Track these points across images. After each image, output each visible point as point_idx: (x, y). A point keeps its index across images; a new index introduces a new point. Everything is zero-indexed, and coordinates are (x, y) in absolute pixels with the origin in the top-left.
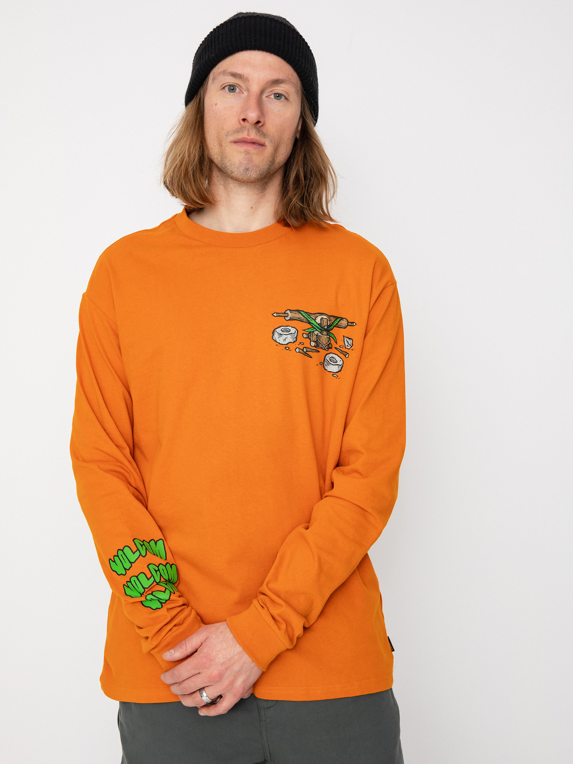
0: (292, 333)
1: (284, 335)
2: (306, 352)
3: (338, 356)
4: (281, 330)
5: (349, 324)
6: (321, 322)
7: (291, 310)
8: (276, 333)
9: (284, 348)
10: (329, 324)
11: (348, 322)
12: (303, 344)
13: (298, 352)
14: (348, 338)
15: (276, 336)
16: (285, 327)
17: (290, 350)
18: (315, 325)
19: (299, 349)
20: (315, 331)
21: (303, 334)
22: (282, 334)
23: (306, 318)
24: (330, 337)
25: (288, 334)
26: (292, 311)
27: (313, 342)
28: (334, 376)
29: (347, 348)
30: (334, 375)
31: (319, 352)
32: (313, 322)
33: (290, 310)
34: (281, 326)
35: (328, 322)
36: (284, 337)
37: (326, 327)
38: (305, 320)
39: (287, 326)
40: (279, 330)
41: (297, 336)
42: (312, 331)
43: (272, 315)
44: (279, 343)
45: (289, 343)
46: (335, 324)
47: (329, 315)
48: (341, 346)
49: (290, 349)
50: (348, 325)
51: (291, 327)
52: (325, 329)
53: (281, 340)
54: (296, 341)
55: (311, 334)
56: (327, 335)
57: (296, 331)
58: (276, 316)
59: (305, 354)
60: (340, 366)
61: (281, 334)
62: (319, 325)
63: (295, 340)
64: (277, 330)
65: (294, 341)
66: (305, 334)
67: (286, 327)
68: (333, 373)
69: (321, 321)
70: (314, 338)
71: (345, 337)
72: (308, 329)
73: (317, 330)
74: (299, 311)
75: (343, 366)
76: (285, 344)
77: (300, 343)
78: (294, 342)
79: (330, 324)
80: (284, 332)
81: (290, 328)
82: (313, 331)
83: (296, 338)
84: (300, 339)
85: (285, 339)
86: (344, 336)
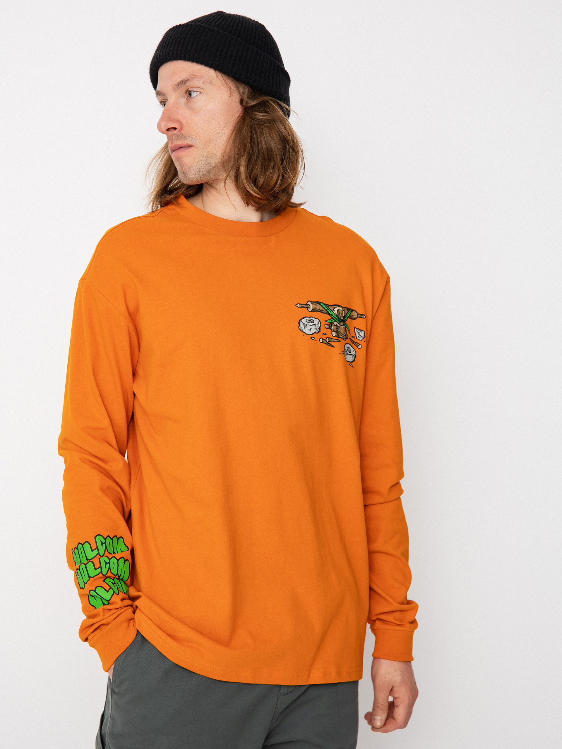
0: (315, 324)
1: (310, 325)
2: (329, 342)
4: (306, 320)
5: (359, 316)
6: (338, 314)
7: (312, 302)
8: (302, 324)
9: (310, 338)
10: (344, 316)
11: (358, 314)
12: (326, 335)
13: (322, 342)
15: (302, 326)
16: (309, 318)
17: (315, 340)
18: (333, 316)
19: (322, 339)
20: (334, 322)
21: (325, 325)
22: (307, 324)
23: (326, 309)
24: (346, 328)
25: (312, 325)
26: (313, 303)
27: (334, 332)
28: (350, 366)
30: (351, 365)
31: (340, 341)
32: (332, 313)
33: (311, 302)
34: (306, 317)
35: (343, 314)
36: (309, 327)
37: (342, 318)
38: (325, 311)
39: (311, 317)
40: (304, 321)
41: (320, 326)
42: (332, 321)
43: (296, 305)
44: (305, 333)
45: (314, 333)
46: (348, 315)
47: (343, 307)
49: (315, 339)
50: (358, 317)
51: (315, 318)
52: (341, 320)
53: (306, 330)
54: (320, 331)
55: (332, 325)
56: (344, 326)
57: (319, 322)
58: (299, 306)
59: (328, 344)
60: (354, 356)
61: (306, 325)
62: (337, 316)
63: (319, 330)
64: (303, 320)
65: (318, 331)
66: (327, 325)
67: (310, 318)
68: (350, 363)
69: (338, 312)
70: (334, 328)
71: (356, 328)
72: (329, 320)
73: (335, 321)
74: (318, 303)
75: (356, 356)
76: (310, 334)
77: (323, 333)
78: (318, 333)
79: (345, 315)
80: (308, 322)
81: (313, 319)
82: (333, 322)
83: (320, 328)
84: (323, 330)
85: (310, 330)
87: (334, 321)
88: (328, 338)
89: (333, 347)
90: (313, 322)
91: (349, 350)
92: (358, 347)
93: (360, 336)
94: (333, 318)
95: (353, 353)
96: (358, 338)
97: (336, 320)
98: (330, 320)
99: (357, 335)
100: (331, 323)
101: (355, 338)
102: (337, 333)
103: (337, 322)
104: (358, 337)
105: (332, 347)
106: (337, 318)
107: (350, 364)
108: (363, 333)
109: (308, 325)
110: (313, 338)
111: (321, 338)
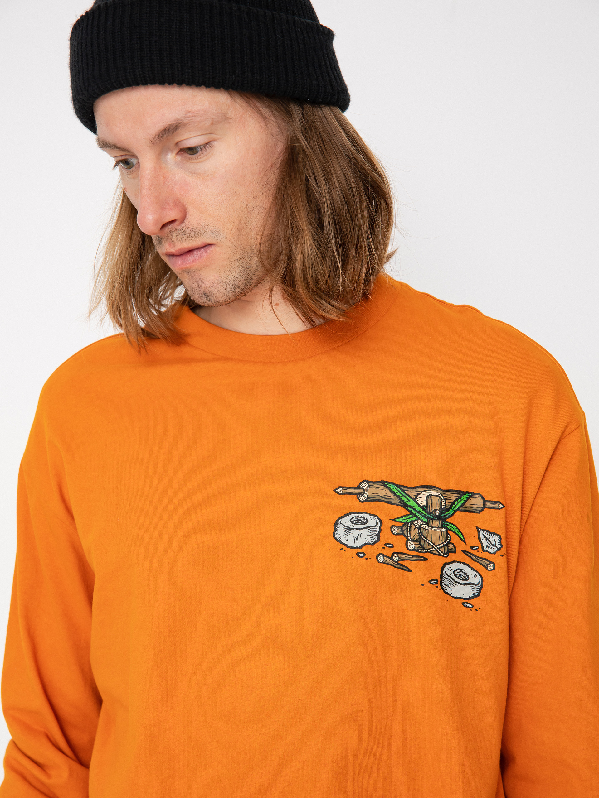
0: (370, 527)
1: (356, 529)
2: (399, 562)
3: (470, 567)
4: (350, 520)
5: (488, 504)
6: (427, 503)
7: (370, 482)
8: (341, 527)
9: (355, 555)
10: (443, 507)
11: (485, 501)
12: (393, 547)
13: (382, 563)
14: (487, 531)
15: (341, 531)
16: (357, 515)
17: (366, 559)
18: (415, 510)
19: (384, 556)
20: (416, 520)
21: (392, 527)
22: (352, 527)
23: (398, 496)
24: (449, 532)
25: (362, 529)
26: (371, 484)
27: (413, 541)
28: (466, 606)
29: (487, 551)
30: (466, 604)
31: (426, 559)
32: (412, 503)
33: (368, 482)
34: (351, 513)
35: (441, 503)
36: (356, 533)
37: (438, 513)
38: (396, 500)
39: (362, 513)
40: (346, 521)
41: (380, 531)
42: (410, 520)
43: (335, 490)
44: (346, 545)
45: (365, 544)
46: (459, 505)
47: (443, 489)
48: (475, 547)
49: (366, 557)
50: (484, 507)
51: (370, 514)
52: (435, 516)
53: (349, 540)
54: (378, 540)
55: (407, 527)
56: (442, 527)
57: (378, 521)
58: (341, 492)
59: (399, 565)
60: (476, 587)
61: (350, 529)
62: (423, 509)
63: (376, 539)
64: (343, 521)
65: (373, 541)
66: (397, 527)
67: (360, 515)
68: (464, 601)
69: (427, 500)
70: (414, 534)
71: (481, 530)
72: (402, 517)
73: (419, 519)
74: (384, 484)
75: (482, 586)
76: (357, 548)
77: (386, 545)
78: (374, 543)
79: (446, 506)
80: (355, 524)
81: (367, 516)
82: (412, 521)
83: (379, 535)
84: (386, 537)
85: (357, 538)
86: (477, 528)
87: (414, 519)
88: (397, 553)
89: (409, 570)
90: (365, 523)
91: (464, 574)
92: (487, 568)
93: (490, 546)
94: (414, 512)
95: (477, 580)
96: (488, 550)
97: (421, 517)
98: (405, 518)
99: (485, 543)
100: (405, 523)
101: (480, 549)
102: (420, 544)
103: (422, 521)
104: (487, 546)
105: (406, 570)
106: (424, 512)
107: (463, 603)
108: (497, 539)
109: (353, 529)
110: (361, 555)
111: (381, 554)
